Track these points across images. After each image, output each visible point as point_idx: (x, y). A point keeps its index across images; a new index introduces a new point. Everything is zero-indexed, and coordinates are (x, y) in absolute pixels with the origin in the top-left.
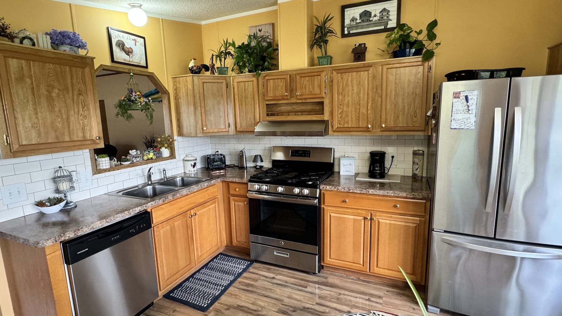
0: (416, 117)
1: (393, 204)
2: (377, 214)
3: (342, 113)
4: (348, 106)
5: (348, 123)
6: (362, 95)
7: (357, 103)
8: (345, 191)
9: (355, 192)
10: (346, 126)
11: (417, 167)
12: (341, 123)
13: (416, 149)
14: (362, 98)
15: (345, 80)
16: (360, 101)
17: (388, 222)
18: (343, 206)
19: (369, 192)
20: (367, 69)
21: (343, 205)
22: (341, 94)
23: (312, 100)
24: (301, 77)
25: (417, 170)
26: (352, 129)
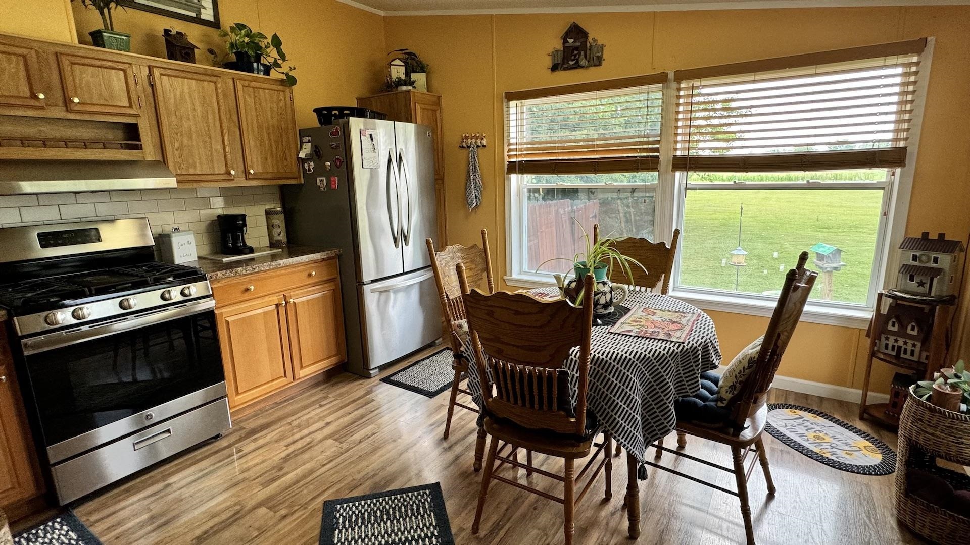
0: (286, 159)
1: (307, 273)
2: (292, 294)
3: (181, 148)
4: (190, 137)
5: (195, 167)
6: (211, 120)
7: (206, 133)
8: (248, 272)
9: (263, 269)
10: (191, 171)
11: (279, 230)
12: (182, 165)
13: (267, 207)
14: (211, 125)
15: (179, 90)
16: (209, 130)
17: (304, 299)
18: (247, 298)
19: (280, 265)
20: (214, 79)
21: (247, 296)
22: (174, 114)
23: (110, 117)
24: (73, 63)
25: (279, 235)
26: (203, 178)
